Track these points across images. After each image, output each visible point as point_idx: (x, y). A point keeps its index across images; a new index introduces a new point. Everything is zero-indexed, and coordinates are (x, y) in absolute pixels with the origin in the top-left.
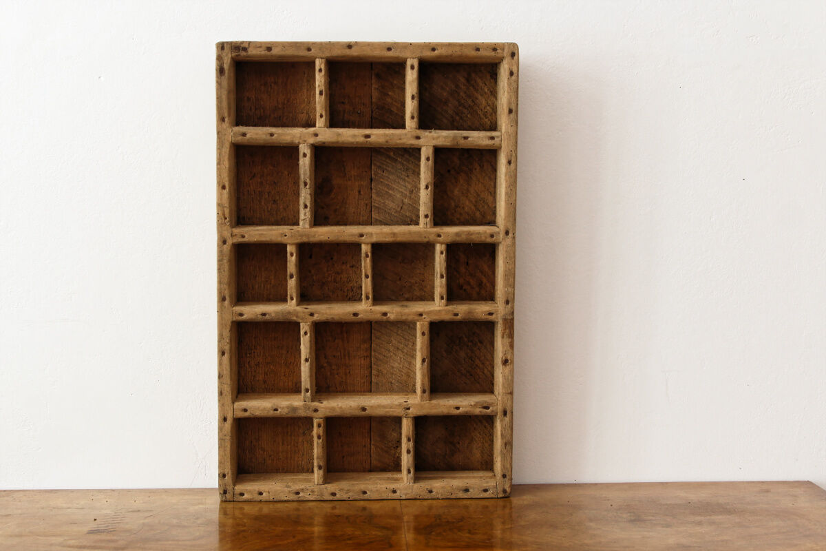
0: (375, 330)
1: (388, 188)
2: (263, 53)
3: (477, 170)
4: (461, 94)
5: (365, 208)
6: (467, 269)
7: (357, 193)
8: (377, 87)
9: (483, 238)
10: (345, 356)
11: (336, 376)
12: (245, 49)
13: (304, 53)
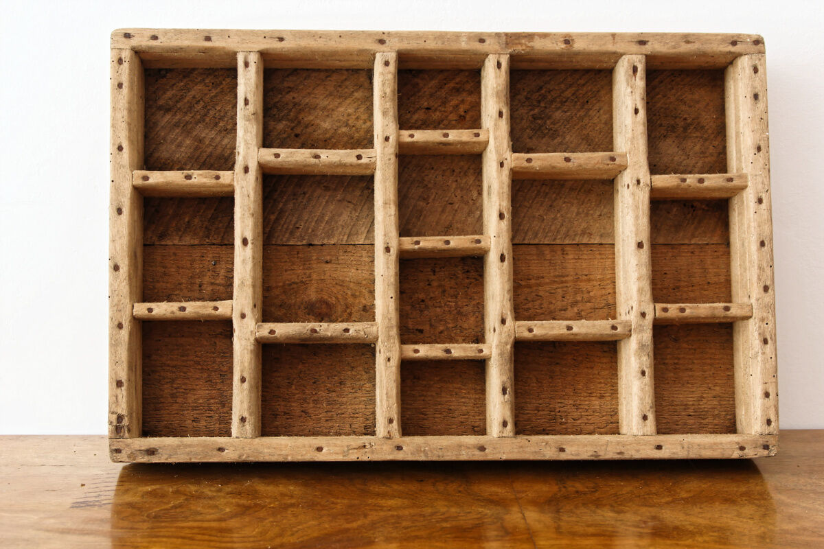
0: (524, 239)
1: (321, 222)
2: (124, 393)
3: (295, 95)
4: (187, 118)
5: (350, 254)
6: (436, 110)
7: (329, 266)
8: (177, 238)
9: (390, 77)
10: (562, 282)
11: (592, 294)
12: (120, 418)
13: (125, 334)
